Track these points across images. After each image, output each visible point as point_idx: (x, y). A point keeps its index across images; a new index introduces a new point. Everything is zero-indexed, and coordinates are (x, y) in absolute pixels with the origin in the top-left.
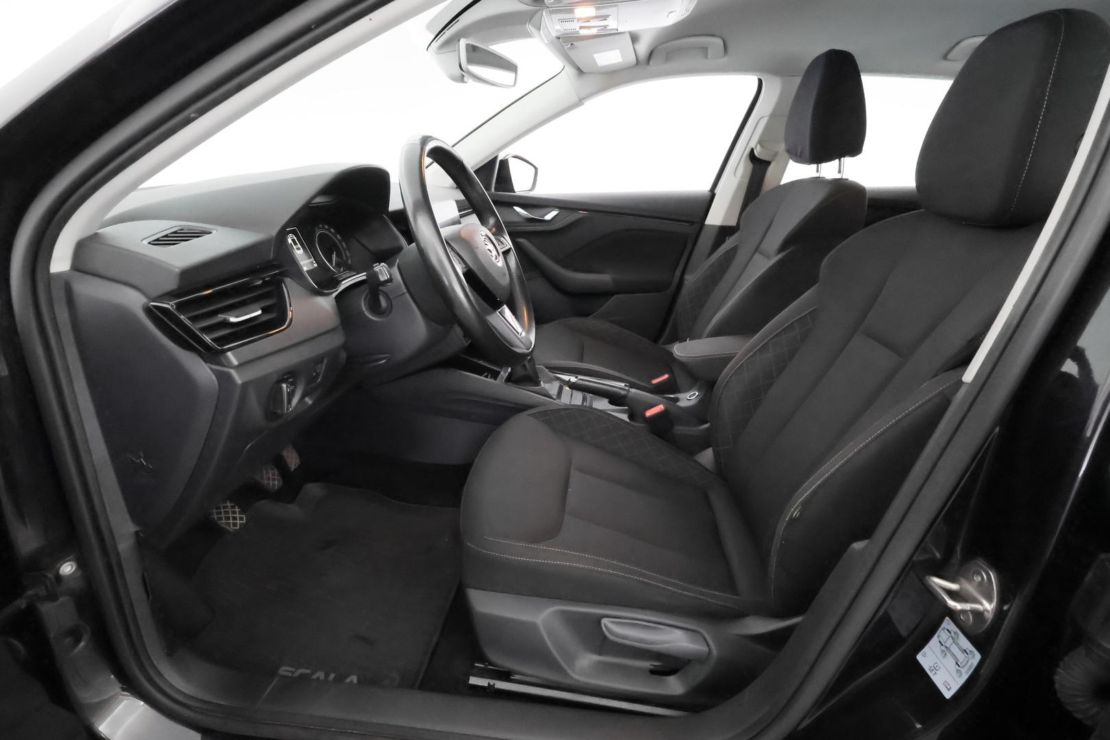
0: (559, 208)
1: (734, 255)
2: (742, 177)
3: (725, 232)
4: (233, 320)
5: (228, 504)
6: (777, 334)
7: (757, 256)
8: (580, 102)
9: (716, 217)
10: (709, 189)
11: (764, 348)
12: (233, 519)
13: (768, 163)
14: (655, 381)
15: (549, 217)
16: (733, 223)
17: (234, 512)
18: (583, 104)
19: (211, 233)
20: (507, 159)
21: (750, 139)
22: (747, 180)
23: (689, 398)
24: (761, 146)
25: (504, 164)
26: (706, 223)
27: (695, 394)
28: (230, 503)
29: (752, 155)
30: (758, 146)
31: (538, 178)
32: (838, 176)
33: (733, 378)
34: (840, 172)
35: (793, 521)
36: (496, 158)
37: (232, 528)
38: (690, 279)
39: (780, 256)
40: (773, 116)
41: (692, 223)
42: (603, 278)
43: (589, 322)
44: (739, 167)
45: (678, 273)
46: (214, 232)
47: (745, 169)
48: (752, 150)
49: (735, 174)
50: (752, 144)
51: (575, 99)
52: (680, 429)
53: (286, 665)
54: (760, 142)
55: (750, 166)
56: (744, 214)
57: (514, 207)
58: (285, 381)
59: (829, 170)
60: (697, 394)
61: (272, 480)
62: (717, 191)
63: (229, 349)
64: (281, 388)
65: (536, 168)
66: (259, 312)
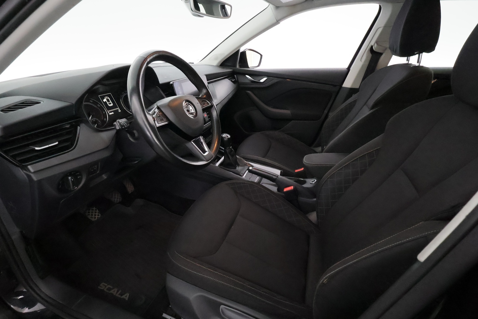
0: (267, 76)
1: (354, 105)
2: (365, 62)
3: (352, 91)
4: (37, 148)
5: (94, 209)
6: (355, 160)
7: (365, 106)
8: (277, 22)
9: (348, 83)
10: (347, 67)
11: (347, 167)
12: (95, 215)
13: (381, 54)
14: (296, 171)
15: (262, 81)
16: (357, 86)
17: (96, 212)
18: (279, 23)
19: (40, 103)
20: (245, 52)
21: (371, 41)
22: (367, 63)
23: (310, 182)
24: (377, 44)
25: (244, 54)
26: (343, 86)
27: (315, 181)
28: (95, 208)
29: (371, 50)
30: (376, 45)
31: (262, 60)
32: (417, 64)
33: (329, 180)
34: (418, 62)
35: (323, 284)
36: (238, 51)
37: (93, 219)
38: (331, 115)
39: (372, 111)
40: (386, 27)
41: (335, 86)
42: (287, 112)
43: (276, 134)
44: (363, 57)
45: (326, 112)
46: (42, 102)
47: (367, 57)
48: (372, 47)
49: (361, 61)
50: (372, 43)
51: (275, 21)
52: (302, 199)
53: (105, 282)
54: (377, 42)
55: (370, 55)
56: (363, 83)
57: (246, 76)
58: (70, 175)
59: (413, 60)
60: (316, 181)
61: (116, 198)
62: (351, 69)
63: (30, 165)
64: (68, 180)
65: (261, 55)
66: (57, 143)
